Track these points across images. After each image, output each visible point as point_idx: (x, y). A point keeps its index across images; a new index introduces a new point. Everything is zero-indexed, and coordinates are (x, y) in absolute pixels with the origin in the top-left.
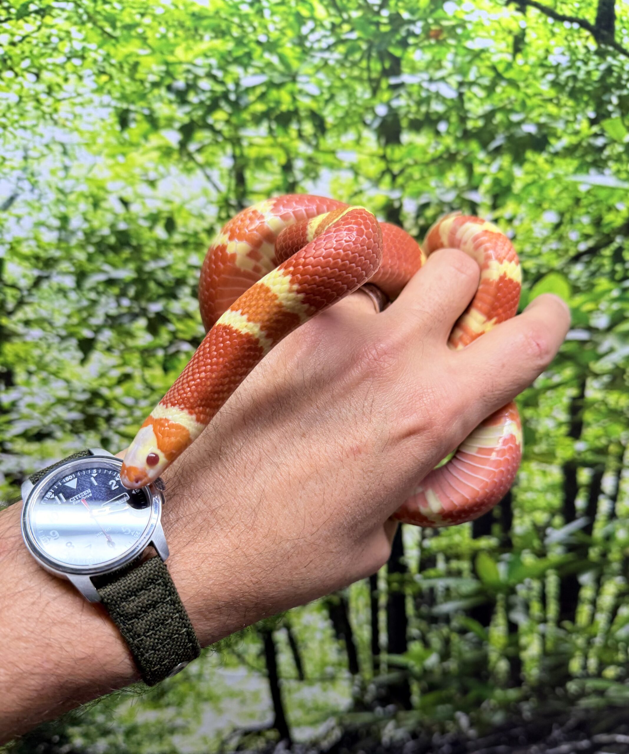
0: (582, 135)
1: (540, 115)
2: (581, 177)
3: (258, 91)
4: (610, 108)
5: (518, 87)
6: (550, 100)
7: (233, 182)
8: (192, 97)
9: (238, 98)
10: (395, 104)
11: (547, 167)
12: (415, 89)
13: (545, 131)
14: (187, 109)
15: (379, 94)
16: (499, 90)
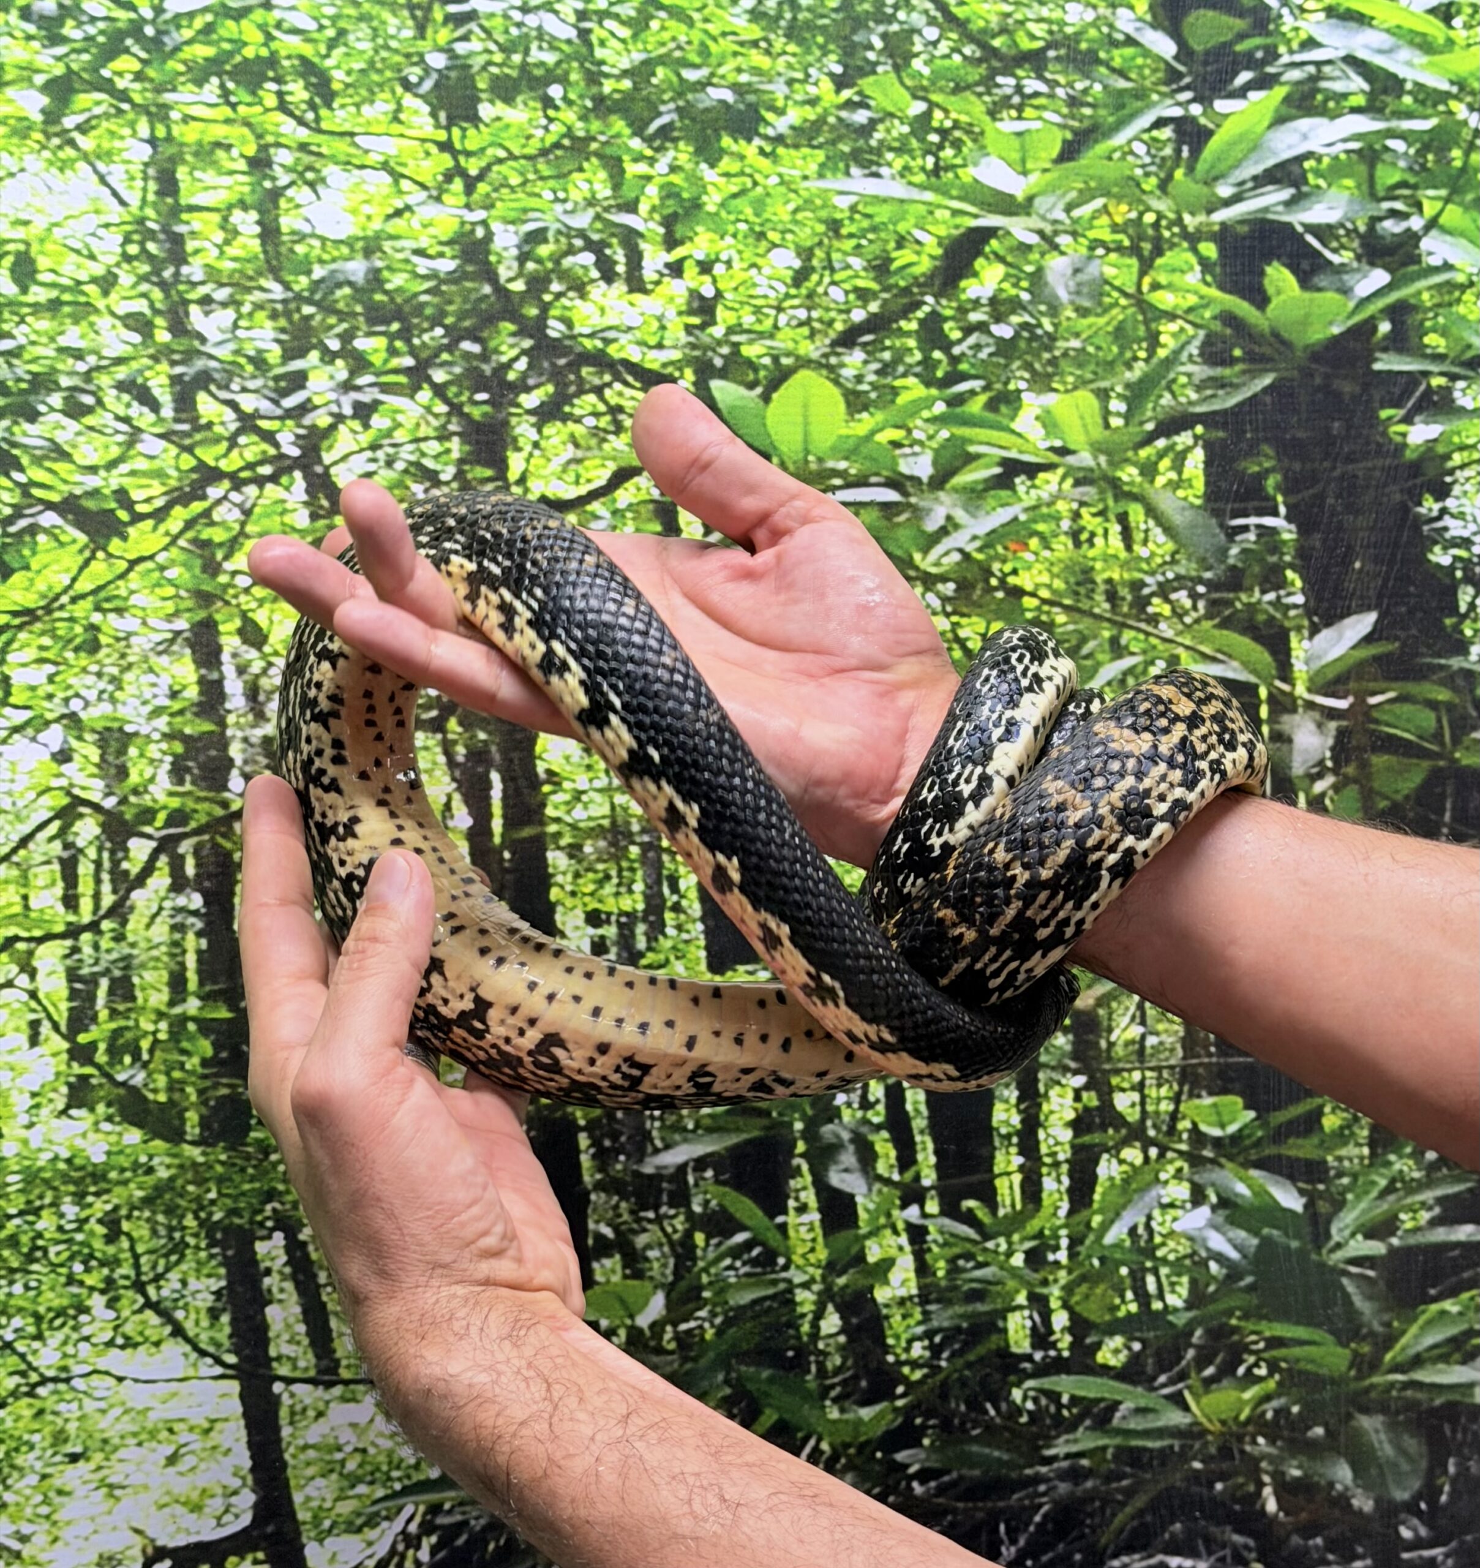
0: (825, 103)
1: (739, 70)
2: (835, 182)
3: (199, 23)
4: (871, 56)
5: (691, 23)
6: (755, 44)
7: (152, 186)
8: (69, 29)
9: (160, 33)
10: (461, 48)
11: (764, 163)
12: (497, 23)
13: (751, 98)
14: (60, 50)
15: (429, 32)
16: (655, 25)
